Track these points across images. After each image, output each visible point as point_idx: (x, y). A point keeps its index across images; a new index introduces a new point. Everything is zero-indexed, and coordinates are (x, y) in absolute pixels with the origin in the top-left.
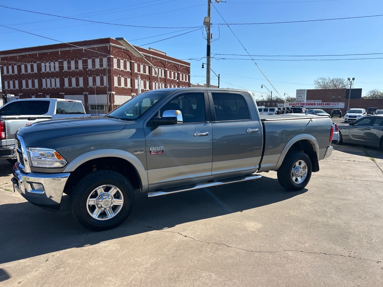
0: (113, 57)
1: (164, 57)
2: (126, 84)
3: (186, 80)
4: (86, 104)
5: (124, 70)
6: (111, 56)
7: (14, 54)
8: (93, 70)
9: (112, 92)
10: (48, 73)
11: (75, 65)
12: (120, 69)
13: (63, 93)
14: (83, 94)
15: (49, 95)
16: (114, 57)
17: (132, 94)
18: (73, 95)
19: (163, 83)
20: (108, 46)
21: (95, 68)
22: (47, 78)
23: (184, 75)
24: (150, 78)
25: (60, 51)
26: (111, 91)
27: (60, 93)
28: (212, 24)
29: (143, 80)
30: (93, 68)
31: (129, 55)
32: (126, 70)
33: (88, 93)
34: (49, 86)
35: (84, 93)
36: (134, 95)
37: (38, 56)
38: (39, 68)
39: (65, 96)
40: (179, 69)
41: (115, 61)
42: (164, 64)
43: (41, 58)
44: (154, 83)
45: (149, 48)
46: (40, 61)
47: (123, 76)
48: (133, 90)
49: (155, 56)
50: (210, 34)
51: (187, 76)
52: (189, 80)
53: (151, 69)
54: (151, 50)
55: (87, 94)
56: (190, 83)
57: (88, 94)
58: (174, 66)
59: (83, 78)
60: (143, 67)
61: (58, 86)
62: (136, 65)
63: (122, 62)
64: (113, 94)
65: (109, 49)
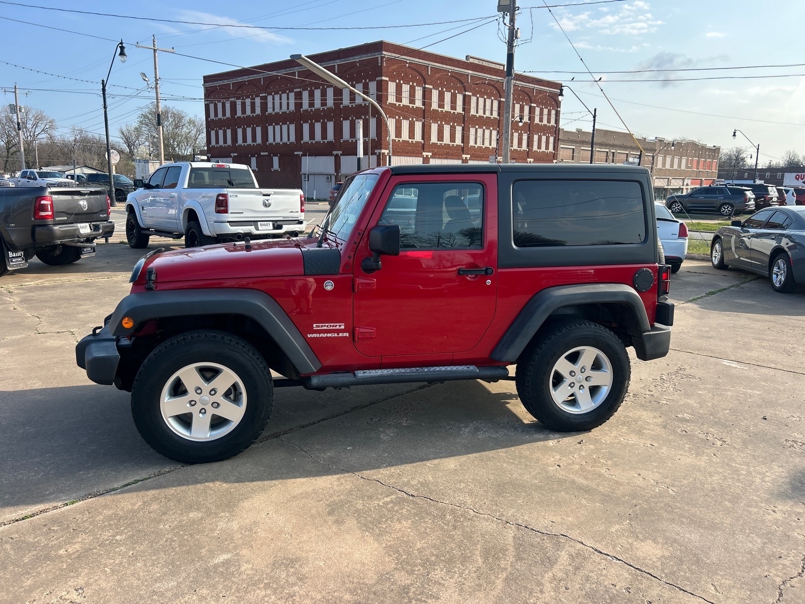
0: (387, 79)
1: (498, 74)
2: (412, 134)
3: (549, 121)
4: (337, 174)
5: (409, 105)
6: (384, 78)
7: (225, 81)
8: (350, 106)
9: (383, 151)
10: (277, 114)
11: (322, 100)
12: (401, 103)
13: (301, 153)
14: (332, 155)
15: (277, 156)
16: (389, 80)
17: (424, 153)
18: (315, 156)
19: (494, 129)
20: (380, 59)
21: (355, 103)
22: (276, 124)
23: (546, 111)
24: (464, 119)
25: (298, 72)
26: (381, 149)
27: (296, 153)
28: (518, 9)
29: (448, 124)
30: (350, 103)
31: (421, 74)
32: (413, 105)
33: (341, 152)
34: (278, 140)
35: (335, 153)
36: (427, 156)
37: (262, 84)
38: (264, 106)
39: (302, 157)
40: (533, 98)
41: (392, 87)
42: (499, 88)
43: (267, 87)
44: (472, 131)
45: (466, 56)
46: (265, 93)
47: (406, 118)
48: (425, 146)
49: (478, 72)
50: (515, 29)
51: (553, 112)
52: (557, 121)
53: (467, 101)
54: (471, 60)
55: (339, 154)
56: (559, 128)
57: (341, 155)
58: (523, 91)
59: (333, 122)
60: (451, 98)
61: (293, 139)
62: (435, 94)
63: (406, 88)
64: (383, 154)
65: (380, 65)
